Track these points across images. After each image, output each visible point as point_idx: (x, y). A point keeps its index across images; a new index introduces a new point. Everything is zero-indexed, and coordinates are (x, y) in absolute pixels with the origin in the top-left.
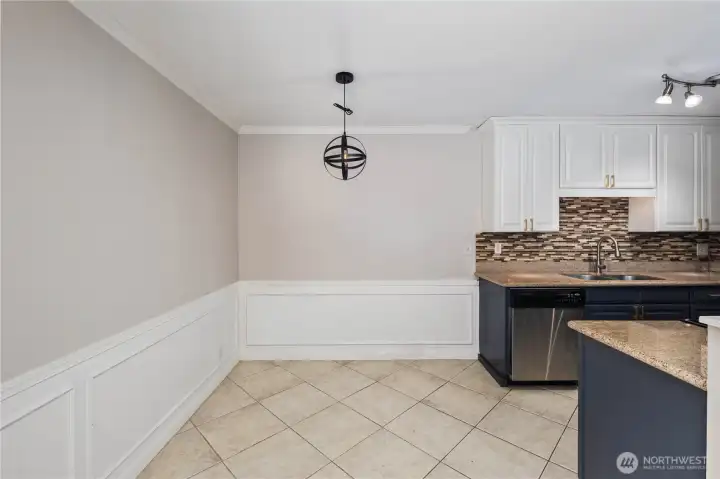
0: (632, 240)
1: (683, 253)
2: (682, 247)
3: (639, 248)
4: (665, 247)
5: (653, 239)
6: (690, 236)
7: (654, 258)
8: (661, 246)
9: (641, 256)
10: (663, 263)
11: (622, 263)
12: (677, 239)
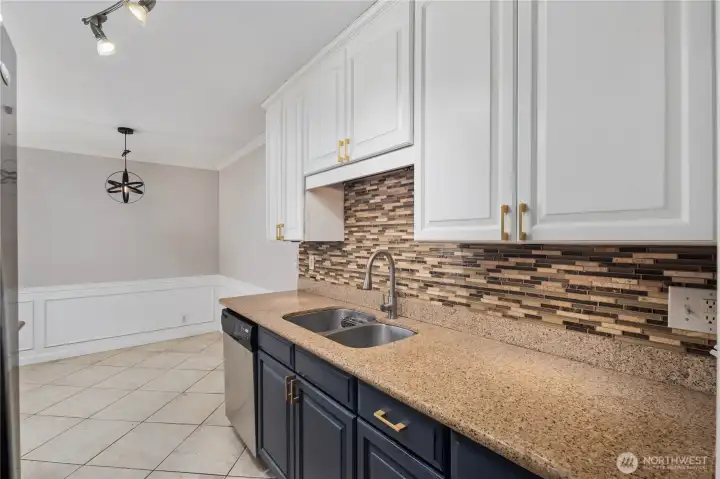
0: (468, 263)
1: (611, 312)
2: (608, 291)
3: (481, 281)
4: (544, 287)
5: (513, 261)
6: (637, 258)
7: (516, 311)
8: (537, 280)
9: (486, 299)
10: (538, 329)
11: (451, 309)
12: (593, 266)
